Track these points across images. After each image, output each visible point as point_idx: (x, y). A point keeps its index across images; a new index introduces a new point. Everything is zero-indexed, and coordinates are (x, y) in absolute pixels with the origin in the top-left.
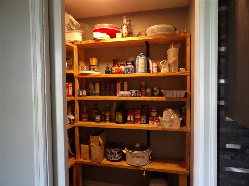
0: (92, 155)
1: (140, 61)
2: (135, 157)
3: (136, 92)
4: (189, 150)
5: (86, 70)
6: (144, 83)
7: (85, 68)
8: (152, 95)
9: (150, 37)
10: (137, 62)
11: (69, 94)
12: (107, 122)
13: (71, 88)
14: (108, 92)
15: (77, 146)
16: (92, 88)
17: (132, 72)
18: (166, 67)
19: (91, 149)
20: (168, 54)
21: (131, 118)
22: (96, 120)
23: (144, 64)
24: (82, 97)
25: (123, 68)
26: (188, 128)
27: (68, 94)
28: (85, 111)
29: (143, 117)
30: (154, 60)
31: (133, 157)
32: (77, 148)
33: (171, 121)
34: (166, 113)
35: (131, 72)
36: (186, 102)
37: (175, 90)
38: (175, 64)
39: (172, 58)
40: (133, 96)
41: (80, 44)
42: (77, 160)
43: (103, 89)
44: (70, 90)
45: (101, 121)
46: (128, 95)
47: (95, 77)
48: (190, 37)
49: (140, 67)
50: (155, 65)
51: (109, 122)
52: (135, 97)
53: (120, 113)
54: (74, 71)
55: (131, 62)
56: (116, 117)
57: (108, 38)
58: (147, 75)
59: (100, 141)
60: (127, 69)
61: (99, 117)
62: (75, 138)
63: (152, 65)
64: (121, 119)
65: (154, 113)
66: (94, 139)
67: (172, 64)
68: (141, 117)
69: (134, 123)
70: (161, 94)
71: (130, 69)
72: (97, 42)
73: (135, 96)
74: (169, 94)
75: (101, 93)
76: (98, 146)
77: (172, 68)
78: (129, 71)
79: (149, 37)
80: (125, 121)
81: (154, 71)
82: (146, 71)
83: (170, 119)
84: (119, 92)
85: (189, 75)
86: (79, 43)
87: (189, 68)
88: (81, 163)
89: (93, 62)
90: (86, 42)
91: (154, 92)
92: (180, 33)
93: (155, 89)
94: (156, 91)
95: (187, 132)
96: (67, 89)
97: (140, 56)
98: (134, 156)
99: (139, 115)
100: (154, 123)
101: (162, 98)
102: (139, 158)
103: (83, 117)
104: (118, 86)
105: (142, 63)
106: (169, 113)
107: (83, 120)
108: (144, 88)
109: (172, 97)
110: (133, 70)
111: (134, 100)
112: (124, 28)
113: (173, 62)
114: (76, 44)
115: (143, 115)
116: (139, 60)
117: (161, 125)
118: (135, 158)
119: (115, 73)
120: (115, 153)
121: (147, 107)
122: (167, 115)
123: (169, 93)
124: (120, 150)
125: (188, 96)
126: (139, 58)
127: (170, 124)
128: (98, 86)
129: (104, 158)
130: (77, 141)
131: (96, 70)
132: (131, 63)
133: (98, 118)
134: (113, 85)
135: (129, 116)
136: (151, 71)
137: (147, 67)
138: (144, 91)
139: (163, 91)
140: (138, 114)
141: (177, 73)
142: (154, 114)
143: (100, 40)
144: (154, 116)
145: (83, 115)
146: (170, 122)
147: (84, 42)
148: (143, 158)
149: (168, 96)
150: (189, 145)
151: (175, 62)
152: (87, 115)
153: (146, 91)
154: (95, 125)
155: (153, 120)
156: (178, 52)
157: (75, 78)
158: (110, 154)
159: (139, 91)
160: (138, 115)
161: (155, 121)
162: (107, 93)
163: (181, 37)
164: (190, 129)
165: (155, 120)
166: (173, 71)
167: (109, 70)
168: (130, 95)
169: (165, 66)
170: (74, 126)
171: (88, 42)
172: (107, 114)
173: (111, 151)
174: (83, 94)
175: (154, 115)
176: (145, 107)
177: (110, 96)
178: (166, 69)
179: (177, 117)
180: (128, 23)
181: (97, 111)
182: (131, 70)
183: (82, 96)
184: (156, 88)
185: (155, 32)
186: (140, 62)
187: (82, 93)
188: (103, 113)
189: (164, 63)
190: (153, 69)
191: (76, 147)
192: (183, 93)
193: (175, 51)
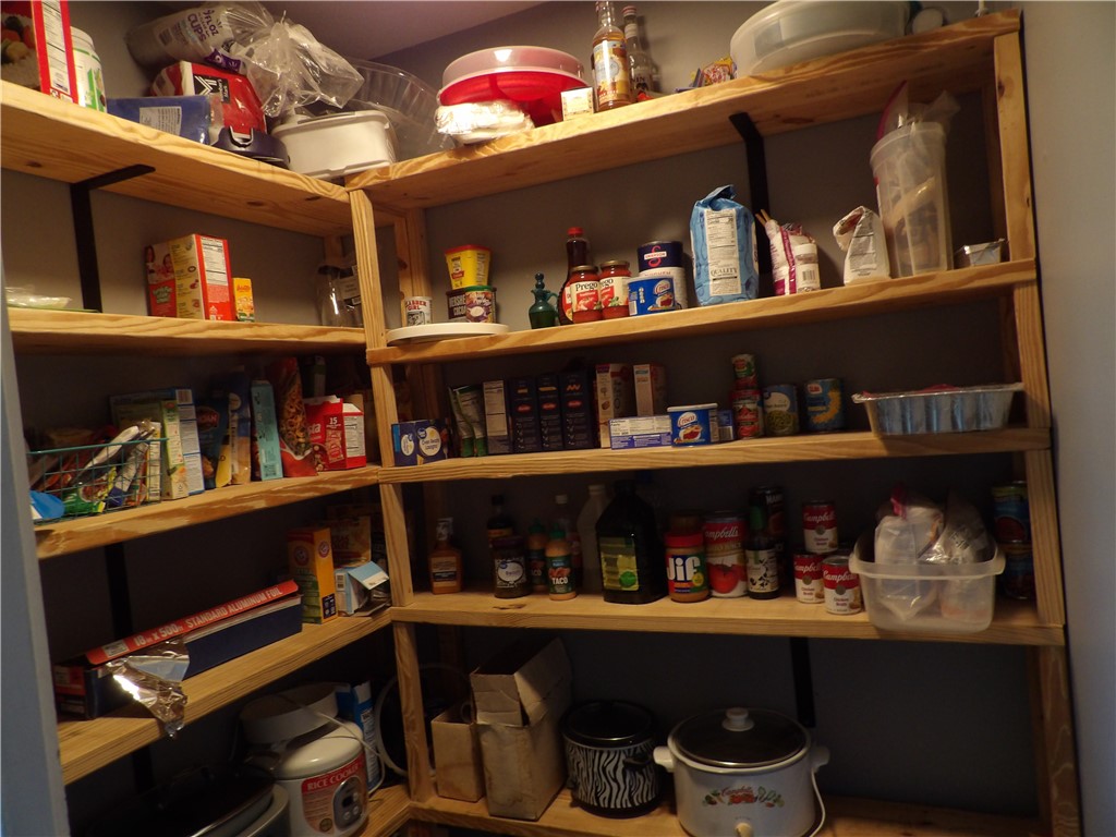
0: (490, 779)
1: (711, 236)
2: (726, 799)
3: (703, 417)
4: (1069, 765)
5: (427, 318)
6: (747, 358)
7: (425, 309)
8: (804, 427)
9: (753, 81)
10: (696, 241)
11: (349, 455)
12: (555, 593)
13: (361, 419)
14: (552, 430)
15: (414, 729)
16: (470, 411)
17: (670, 304)
18: (871, 250)
19: (484, 743)
20: (876, 169)
21: (684, 565)
22: (499, 582)
23: (736, 248)
24: (414, 462)
25: (618, 284)
26: (1052, 625)
27: (344, 453)
28: (444, 539)
29: (756, 557)
30: (794, 222)
31: (715, 798)
32: (413, 739)
33: (928, 581)
34: (897, 533)
35: (663, 303)
36: (1021, 454)
37: (942, 388)
38: (928, 227)
39: (907, 191)
40: (687, 440)
41: (378, 181)
42: (418, 800)
43: (525, 414)
44: (355, 432)
45: (527, 588)
46: (660, 439)
47: (469, 351)
48: (1016, 35)
49: (711, 268)
50: (801, 248)
51: (569, 594)
52: (695, 444)
53: (620, 543)
54: (364, 332)
55: (662, 248)
56: (604, 565)
57: (522, 126)
58: (757, 310)
59: (525, 704)
60: (641, 290)
61: (512, 567)
62: (397, 684)
63: (788, 248)
64: (632, 575)
65: (820, 532)
66: (492, 690)
67: (907, 229)
68: (744, 559)
69: (710, 596)
70: (852, 420)
71: (658, 288)
72: (464, 159)
73: (697, 439)
74: (903, 416)
75: (516, 436)
76: (517, 728)
77: (913, 255)
78: (651, 297)
79: (751, 84)
80: (654, 585)
81: (801, 284)
82: (754, 288)
83: (921, 572)
84: (607, 424)
85: (1026, 283)
86: (376, 177)
87: (1025, 238)
88: (435, 821)
89: (462, 273)
90: (409, 165)
91: (811, 409)
92: (945, 23)
93: (817, 389)
94: (821, 401)
95: (1046, 648)
96: (338, 429)
97: (712, 204)
98: (720, 792)
99: (734, 546)
100: (822, 590)
101: (863, 443)
102: (747, 801)
103: (434, 571)
104: (604, 391)
105: (723, 243)
106: (912, 529)
107: (437, 585)
108: (750, 392)
109: (922, 430)
110: (676, 291)
111: (694, 463)
112: (605, 53)
113: (910, 215)
114: (360, 186)
115: (757, 548)
116: (702, 226)
117: (867, 607)
118: (724, 806)
119: (581, 317)
120: (610, 768)
121: (778, 498)
122: (900, 546)
123: (903, 408)
124: (638, 751)
125: (1032, 414)
126: (702, 215)
127: (923, 595)
128: (496, 399)
129: (558, 793)
130: (411, 701)
131: (477, 311)
132: (664, 254)
133: (509, 573)
134: (577, 388)
135: (675, 557)
136: (784, 286)
137: (756, 265)
138: (750, 406)
139: (863, 399)
140: (725, 540)
141: (945, 278)
142: (820, 540)
143: (480, 144)
144: (819, 552)
145: (434, 560)
146: (925, 587)
147: (400, 170)
148: (774, 801)
149: (897, 430)
150: (1069, 733)
151: (927, 214)
152: (453, 559)
153: (761, 404)
154: (490, 614)
155: (818, 575)
156: (939, 152)
157: (376, 365)
158: (585, 774)
159: (719, 409)
160: (727, 546)
161: (831, 585)
162: (550, 434)
163: (955, 47)
164: (1066, 628)
165: (828, 577)
166: (921, 267)
167: (548, 305)
168: (669, 438)
169: (867, 243)
170: (385, 620)
171: (420, 164)
172: (556, 552)
173: (591, 755)
174: (417, 450)
175: (820, 542)
176: (769, 500)
177: (565, 447)
178: (874, 266)
179: (967, 551)
180: (631, 30)
181: (505, 532)
182: (662, 294)
183: (412, 461)
184: (823, 385)
185: (781, 45)
186: (709, 243)
187: (412, 443)
188: (536, 545)
189: (858, 227)
190: (792, 274)
191: (405, 732)
192: (996, 399)
193: (921, 146)
